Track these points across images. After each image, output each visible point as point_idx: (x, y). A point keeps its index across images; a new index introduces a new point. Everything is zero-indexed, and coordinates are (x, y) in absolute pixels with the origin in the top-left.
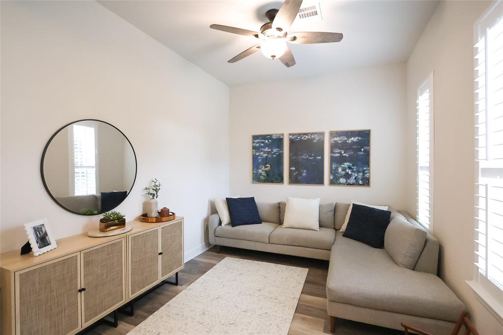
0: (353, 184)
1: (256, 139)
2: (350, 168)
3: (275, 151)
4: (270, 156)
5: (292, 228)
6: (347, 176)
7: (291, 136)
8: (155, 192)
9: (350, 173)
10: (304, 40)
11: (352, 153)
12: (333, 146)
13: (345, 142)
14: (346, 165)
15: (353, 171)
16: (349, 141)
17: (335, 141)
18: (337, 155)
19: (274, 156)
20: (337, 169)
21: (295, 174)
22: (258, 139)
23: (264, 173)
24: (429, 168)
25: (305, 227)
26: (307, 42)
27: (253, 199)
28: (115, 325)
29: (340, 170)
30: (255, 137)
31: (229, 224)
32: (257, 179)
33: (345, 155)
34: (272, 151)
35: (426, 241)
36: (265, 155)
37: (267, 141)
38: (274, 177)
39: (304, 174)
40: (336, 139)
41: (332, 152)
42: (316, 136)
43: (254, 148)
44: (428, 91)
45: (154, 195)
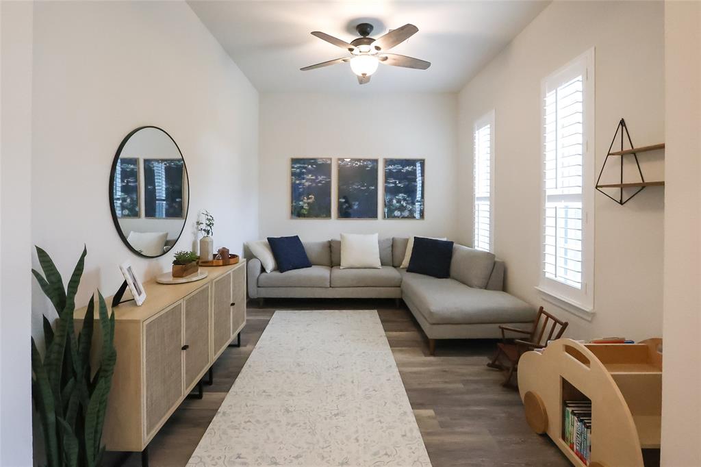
0: (407, 218)
1: (295, 164)
2: (405, 200)
3: (320, 178)
4: (314, 185)
5: (351, 268)
6: (402, 209)
7: (340, 162)
8: (209, 228)
9: (405, 204)
10: (394, 61)
11: (407, 183)
12: (388, 175)
13: (399, 171)
14: (401, 196)
15: (407, 203)
16: (404, 171)
17: (390, 170)
18: (392, 185)
19: (320, 185)
20: (391, 201)
21: (345, 207)
22: (300, 163)
23: (306, 206)
24: (490, 199)
25: (367, 266)
26: (395, 65)
27: (297, 237)
28: (200, 397)
29: (395, 201)
30: (294, 161)
31: (275, 270)
32: (297, 213)
33: (399, 185)
34: (317, 178)
35: (495, 263)
36: (307, 184)
37: (310, 166)
38: (320, 210)
39: (355, 207)
40: (390, 167)
41: (386, 182)
42: (369, 163)
43: (293, 174)
44: (489, 126)
45: (208, 232)
